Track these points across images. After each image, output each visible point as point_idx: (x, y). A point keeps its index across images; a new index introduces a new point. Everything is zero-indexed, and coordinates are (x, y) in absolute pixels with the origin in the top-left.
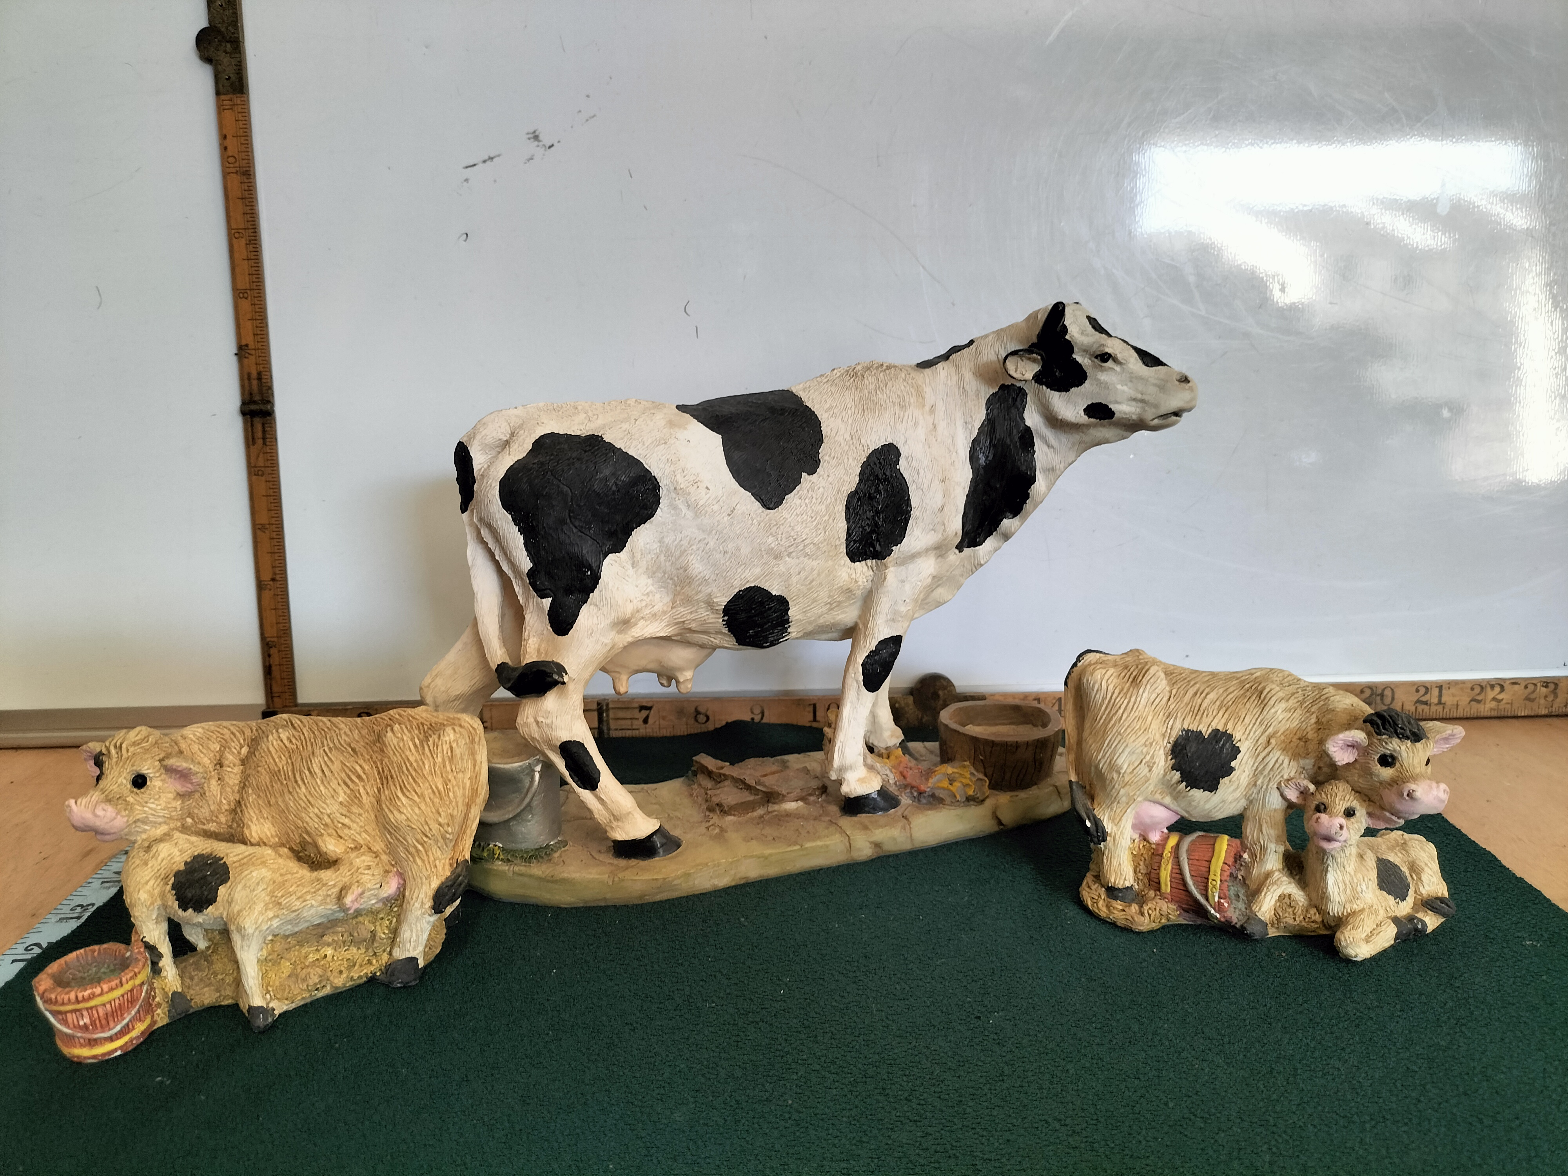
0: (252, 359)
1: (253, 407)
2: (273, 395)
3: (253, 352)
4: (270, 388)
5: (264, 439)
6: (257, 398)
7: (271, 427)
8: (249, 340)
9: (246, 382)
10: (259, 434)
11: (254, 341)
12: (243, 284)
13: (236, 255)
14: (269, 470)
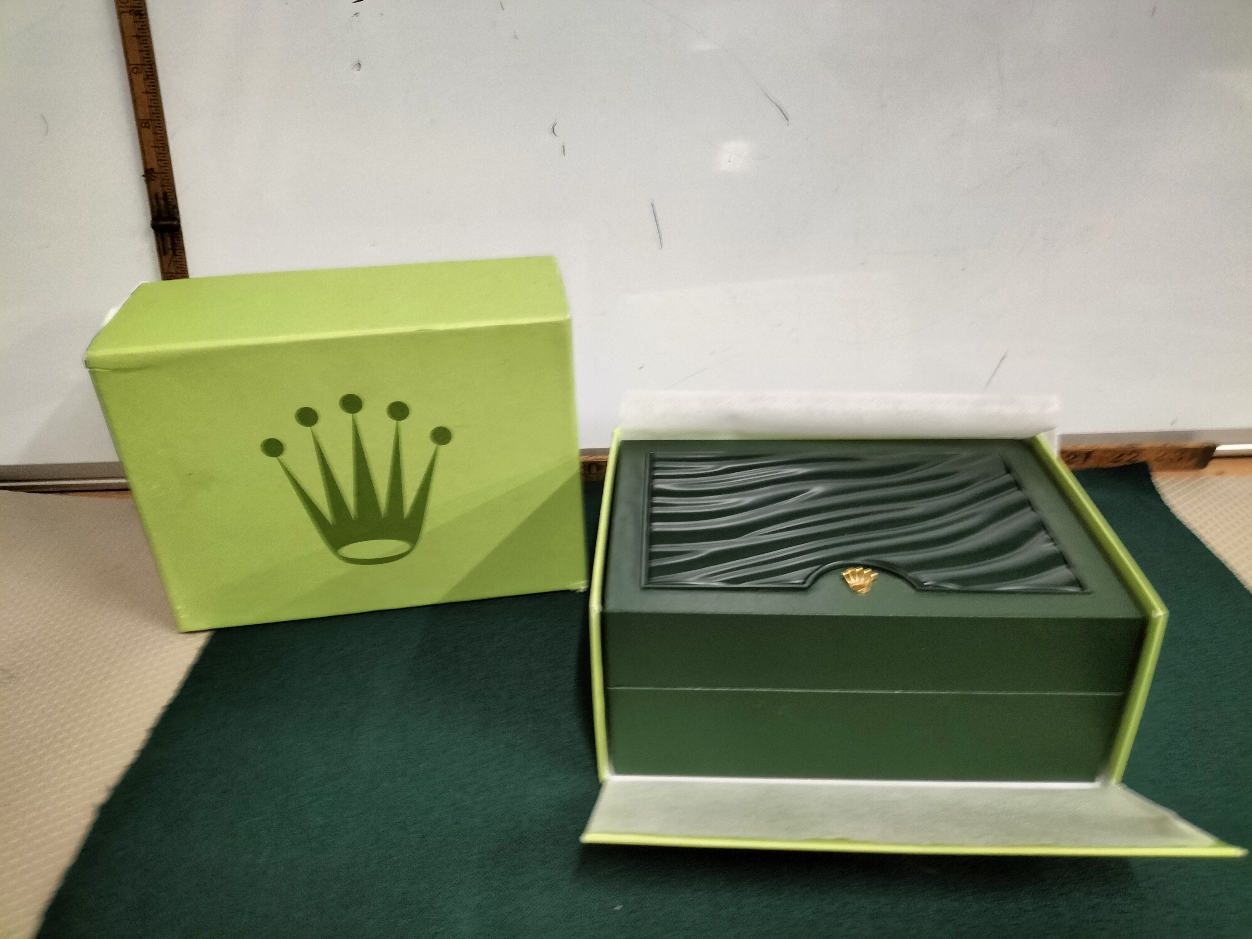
0: (158, 182)
2: (178, 212)
3: (158, 176)
4: (176, 207)
8: (154, 164)
9: (154, 200)
13: (136, 89)
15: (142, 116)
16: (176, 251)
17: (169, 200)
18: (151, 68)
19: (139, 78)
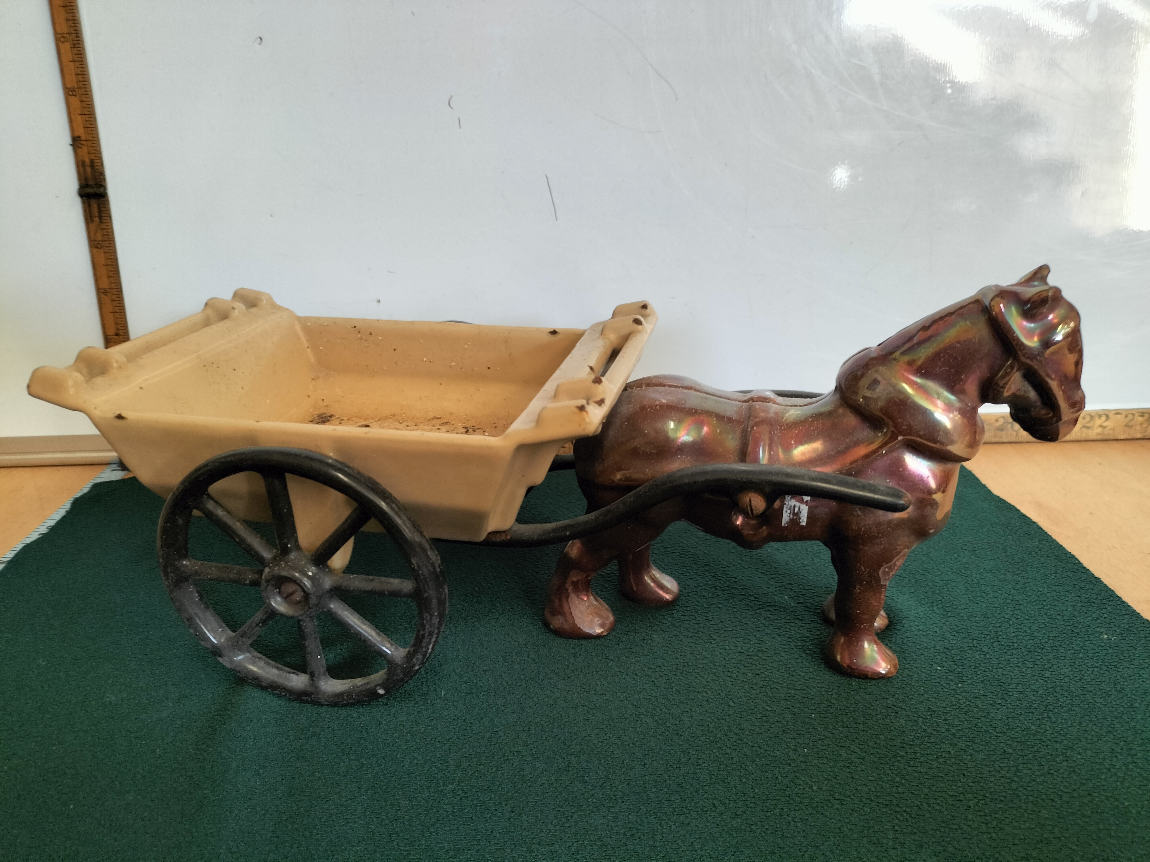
0: (85, 149)
1: (90, 190)
2: (104, 180)
4: (102, 174)
5: (100, 217)
6: (91, 182)
7: (105, 207)
8: (80, 132)
9: (81, 169)
10: (96, 213)
11: (85, 134)
12: (72, 82)
13: (64, 58)
14: (106, 244)
15: (69, 85)
16: (103, 218)
17: (97, 168)
18: (78, 37)
19: (66, 47)
